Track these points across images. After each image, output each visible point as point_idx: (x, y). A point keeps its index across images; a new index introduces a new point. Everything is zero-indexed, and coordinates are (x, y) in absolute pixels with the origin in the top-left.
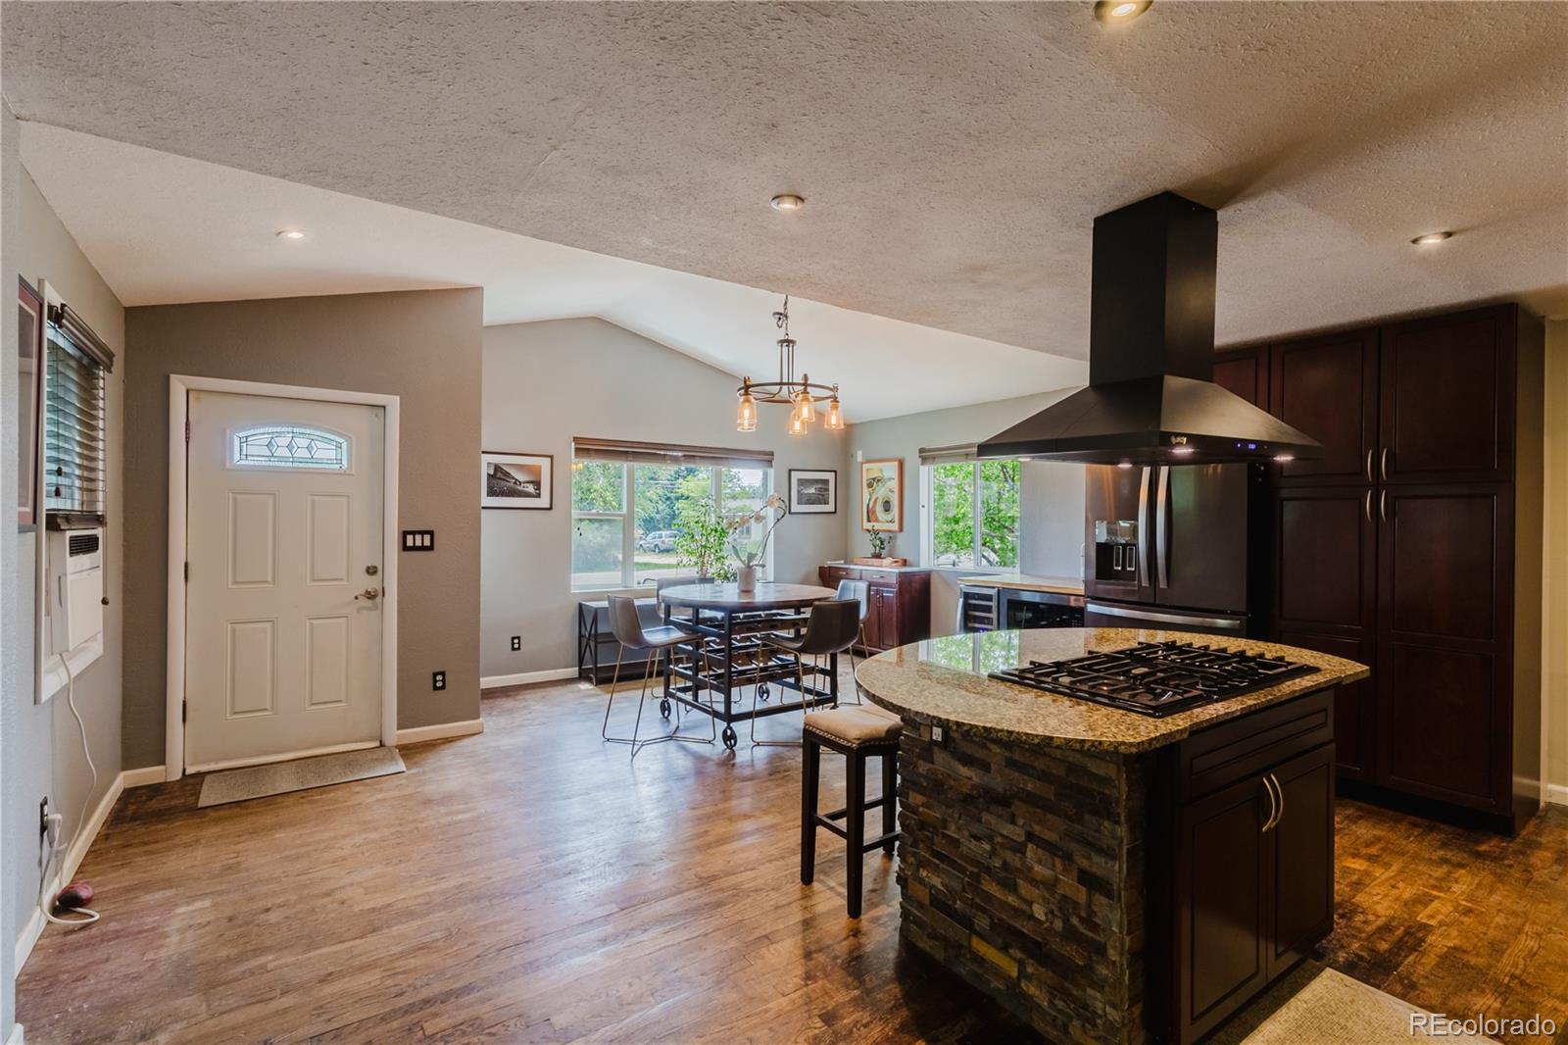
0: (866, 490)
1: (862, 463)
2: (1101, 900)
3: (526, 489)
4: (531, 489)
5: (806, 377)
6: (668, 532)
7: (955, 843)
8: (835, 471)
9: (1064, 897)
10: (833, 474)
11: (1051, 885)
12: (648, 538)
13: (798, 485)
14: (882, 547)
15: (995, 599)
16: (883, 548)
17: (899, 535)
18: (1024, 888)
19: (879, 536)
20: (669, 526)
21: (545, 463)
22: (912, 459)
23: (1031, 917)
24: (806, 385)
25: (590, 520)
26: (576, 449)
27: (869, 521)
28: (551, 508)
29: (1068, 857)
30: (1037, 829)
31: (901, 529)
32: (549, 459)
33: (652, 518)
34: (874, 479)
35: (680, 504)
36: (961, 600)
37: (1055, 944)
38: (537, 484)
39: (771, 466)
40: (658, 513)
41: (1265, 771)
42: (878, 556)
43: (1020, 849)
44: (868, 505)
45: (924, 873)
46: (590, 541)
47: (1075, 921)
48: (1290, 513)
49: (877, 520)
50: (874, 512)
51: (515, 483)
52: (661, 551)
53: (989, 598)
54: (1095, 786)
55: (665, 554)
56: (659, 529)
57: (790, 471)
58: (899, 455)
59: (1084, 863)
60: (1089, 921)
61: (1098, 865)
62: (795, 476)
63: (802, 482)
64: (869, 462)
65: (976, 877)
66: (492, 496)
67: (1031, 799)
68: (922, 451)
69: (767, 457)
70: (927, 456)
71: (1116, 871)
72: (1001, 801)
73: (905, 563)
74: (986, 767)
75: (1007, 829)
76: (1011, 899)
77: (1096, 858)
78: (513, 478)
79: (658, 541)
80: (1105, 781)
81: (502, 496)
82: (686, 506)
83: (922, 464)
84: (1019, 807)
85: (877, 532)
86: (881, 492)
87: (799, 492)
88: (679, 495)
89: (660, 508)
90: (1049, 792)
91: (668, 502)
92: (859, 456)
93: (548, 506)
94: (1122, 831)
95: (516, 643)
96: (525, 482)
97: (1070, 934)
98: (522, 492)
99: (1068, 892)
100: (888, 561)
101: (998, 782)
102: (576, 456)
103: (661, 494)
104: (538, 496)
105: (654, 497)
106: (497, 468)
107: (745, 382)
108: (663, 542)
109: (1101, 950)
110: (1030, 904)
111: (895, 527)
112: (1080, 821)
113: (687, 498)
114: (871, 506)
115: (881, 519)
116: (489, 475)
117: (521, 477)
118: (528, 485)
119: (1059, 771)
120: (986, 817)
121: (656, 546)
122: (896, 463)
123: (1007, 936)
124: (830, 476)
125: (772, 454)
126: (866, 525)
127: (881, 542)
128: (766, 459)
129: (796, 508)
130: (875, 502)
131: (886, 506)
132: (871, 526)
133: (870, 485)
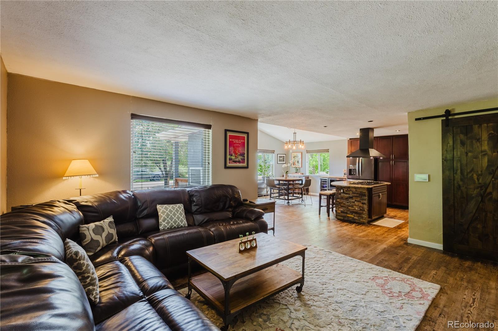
0: (293, 159)
2: (364, 205)
5: (301, 140)
7: (345, 204)
9: (360, 206)
11: (358, 205)
14: (297, 171)
15: (327, 180)
17: (301, 168)
18: (354, 207)
22: (304, 153)
23: (355, 210)
24: (301, 141)
27: (294, 165)
29: (360, 202)
30: (356, 200)
31: (302, 167)
34: (295, 156)
36: (320, 180)
37: (359, 211)
41: (380, 193)
43: (354, 202)
44: (293, 162)
45: (339, 209)
47: (361, 208)
48: (380, 164)
50: (295, 163)
53: (326, 180)
54: (364, 193)
57: (278, 154)
58: (301, 151)
59: (362, 202)
60: (363, 208)
61: (364, 202)
63: (280, 157)
64: (293, 152)
65: (348, 207)
67: (356, 196)
68: (307, 150)
71: (366, 202)
72: (351, 198)
73: (303, 173)
74: (349, 194)
75: (352, 200)
76: (353, 208)
77: (364, 201)
80: (365, 192)
83: (307, 153)
84: (354, 198)
85: (296, 168)
86: (297, 159)
87: (279, 159)
90: (358, 195)
92: (291, 151)
94: (367, 197)
97: (361, 210)
99: (361, 205)
100: (299, 173)
101: (351, 196)
109: (364, 210)
110: (355, 208)
112: (362, 197)
115: (296, 165)
119: (359, 193)
120: (349, 200)
122: (301, 153)
123: (352, 212)
124: (285, 155)
125: (274, 151)
126: (293, 166)
127: (297, 170)
128: (273, 152)
129: (279, 162)
130: (295, 161)
131: (298, 162)
132: (294, 166)
133: (294, 157)
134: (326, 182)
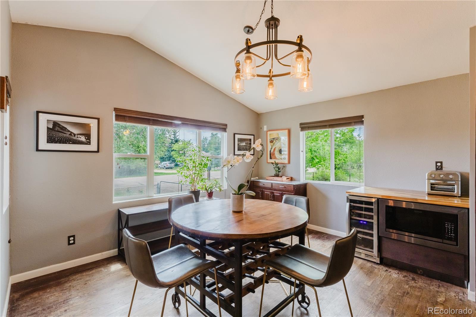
1: (267, 131)
3: (79, 139)
4: (83, 139)
6: (169, 162)
8: (254, 135)
10: (253, 136)
12: (162, 164)
13: (238, 141)
15: (374, 204)
16: (280, 172)
17: (288, 166)
19: (278, 166)
20: (169, 160)
21: (93, 124)
22: (296, 128)
25: (141, 158)
26: (116, 116)
27: (271, 158)
28: (98, 151)
31: (289, 162)
32: (97, 120)
33: (163, 158)
34: (274, 139)
35: (173, 153)
36: (347, 203)
38: (88, 136)
39: (226, 131)
40: (165, 155)
42: (277, 176)
44: (270, 151)
46: (141, 165)
49: (275, 158)
50: (274, 154)
51: (70, 135)
52: (166, 168)
53: (371, 203)
55: (168, 169)
56: (166, 161)
57: (234, 134)
58: (288, 127)
62: (237, 137)
63: (241, 140)
64: (270, 131)
66: (52, 142)
68: (301, 124)
69: (224, 127)
70: (304, 127)
73: (292, 179)
78: (69, 131)
79: (165, 165)
81: (60, 143)
82: (175, 153)
83: (301, 131)
85: (277, 164)
86: (277, 145)
87: (238, 144)
88: (172, 149)
89: (166, 154)
91: (169, 152)
92: (265, 128)
93: (96, 150)
95: (71, 240)
96: (78, 135)
98: (76, 140)
100: (284, 178)
102: (116, 120)
103: (167, 149)
104: (89, 143)
105: (164, 150)
106: (55, 124)
107: (247, 43)
108: (167, 165)
111: (286, 161)
113: (175, 151)
114: (272, 151)
115: (277, 157)
116: (48, 128)
117: (75, 131)
118: (81, 136)
121: (164, 166)
122: (287, 131)
125: (226, 125)
126: (270, 161)
127: (279, 169)
128: (223, 128)
129: (237, 152)
130: (275, 149)
131: (280, 151)
132: (273, 161)
133: (272, 142)
134: (371, 210)
